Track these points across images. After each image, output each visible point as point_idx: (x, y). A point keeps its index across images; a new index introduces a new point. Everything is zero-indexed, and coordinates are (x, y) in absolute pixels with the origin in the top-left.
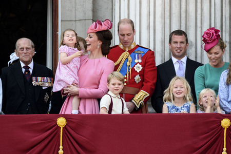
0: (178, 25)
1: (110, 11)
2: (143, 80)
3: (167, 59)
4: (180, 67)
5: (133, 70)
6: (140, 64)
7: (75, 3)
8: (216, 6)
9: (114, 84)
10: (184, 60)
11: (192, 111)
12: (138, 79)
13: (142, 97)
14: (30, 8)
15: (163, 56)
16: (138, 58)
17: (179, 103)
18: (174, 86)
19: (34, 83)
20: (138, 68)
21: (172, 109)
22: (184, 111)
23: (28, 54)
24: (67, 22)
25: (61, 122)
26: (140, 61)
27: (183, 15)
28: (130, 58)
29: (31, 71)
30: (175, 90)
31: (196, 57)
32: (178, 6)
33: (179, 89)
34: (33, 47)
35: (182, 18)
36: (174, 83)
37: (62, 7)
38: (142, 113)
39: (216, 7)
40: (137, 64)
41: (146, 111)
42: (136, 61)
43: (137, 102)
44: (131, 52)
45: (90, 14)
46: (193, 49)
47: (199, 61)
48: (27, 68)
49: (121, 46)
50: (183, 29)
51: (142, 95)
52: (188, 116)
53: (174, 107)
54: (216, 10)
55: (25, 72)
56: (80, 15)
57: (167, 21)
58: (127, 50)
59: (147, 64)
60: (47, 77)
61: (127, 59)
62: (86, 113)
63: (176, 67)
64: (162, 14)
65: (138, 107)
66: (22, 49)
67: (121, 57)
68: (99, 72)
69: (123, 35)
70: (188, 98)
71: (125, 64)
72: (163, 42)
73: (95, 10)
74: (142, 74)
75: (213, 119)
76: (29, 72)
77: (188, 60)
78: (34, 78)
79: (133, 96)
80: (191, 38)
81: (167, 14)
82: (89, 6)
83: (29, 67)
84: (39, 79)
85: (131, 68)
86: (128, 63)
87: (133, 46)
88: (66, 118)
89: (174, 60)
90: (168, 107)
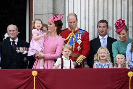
0: (102, 16)
1: (63, 9)
2: (82, 49)
3: (96, 37)
4: (104, 41)
5: (76, 43)
6: (80, 39)
7: (43, 4)
8: (125, 5)
9: (66, 52)
10: (106, 37)
11: (111, 67)
12: (79, 49)
13: (82, 59)
14: (16, 7)
15: (94, 35)
16: (80, 36)
17: (103, 62)
18: (100, 52)
19: (18, 51)
20: (80, 42)
21: (99, 66)
22: (106, 67)
23: (13, 34)
24: (38, 15)
25: (35, 73)
26: (80, 38)
27: (106, 11)
28: (75, 36)
29: (16, 44)
30: (101, 55)
31: (113, 36)
32: (102, 6)
33: (103, 54)
34: (17, 29)
35: (105, 13)
36: (100, 50)
37: (35, 6)
38: (81, 68)
39: (125, 7)
40: (78, 39)
41: (84, 67)
42: (78, 38)
43: (79, 62)
44: (75, 32)
45: (51, 11)
46: (111, 31)
47: (115, 38)
48: (14, 42)
49: (70, 29)
50: (105, 19)
51: (81, 58)
52: (108, 70)
53: (100, 65)
54: (125, 8)
55: (13, 44)
56: (45, 11)
57: (96, 14)
58: (73, 31)
59: (84, 40)
60: (25, 47)
61: (73, 37)
62: (48, 68)
63: (102, 41)
64: (93, 10)
65: (79, 65)
66: (10, 31)
67: (69, 36)
68: (56, 44)
69: (71, 22)
70: (108, 60)
71: (72, 39)
72: (94, 27)
73: (54, 8)
74: (81, 45)
75: (123, 72)
76: (15, 44)
77: (108, 37)
78: (17, 48)
79: (76, 58)
80: (110, 24)
81: (96, 10)
82: (51, 5)
83: (15, 42)
84: (21, 48)
85: (75, 42)
86: (74, 39)
87: (76, 29)
88: (37, 71)
89: (100, 37)
90: (97, 65)
